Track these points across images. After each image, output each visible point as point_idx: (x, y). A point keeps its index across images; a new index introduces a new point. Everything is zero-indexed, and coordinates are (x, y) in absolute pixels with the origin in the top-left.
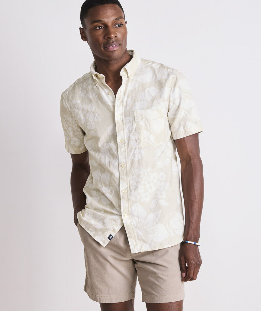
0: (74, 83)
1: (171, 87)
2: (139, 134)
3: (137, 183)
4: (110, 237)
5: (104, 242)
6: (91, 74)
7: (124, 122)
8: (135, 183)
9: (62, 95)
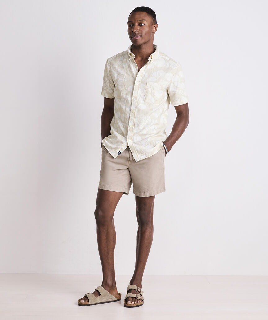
0: (117, 55)
1: (173, 74)
3: (139, 123)
4: (119, 153)
5: (115, 156)
6: (127, 52)
7: (140, 86)
8: (138, 123)
9: (107, 60)
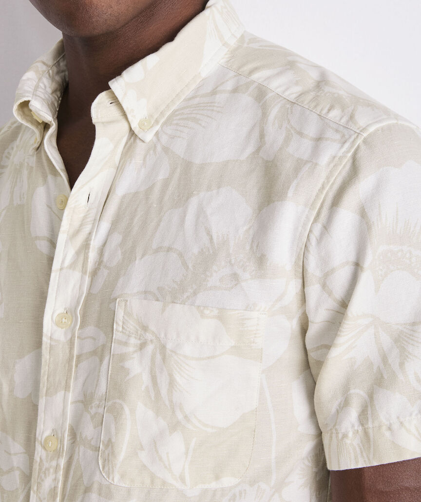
1: (318, 206)
2: (116, 418)
7: (76, 352)
